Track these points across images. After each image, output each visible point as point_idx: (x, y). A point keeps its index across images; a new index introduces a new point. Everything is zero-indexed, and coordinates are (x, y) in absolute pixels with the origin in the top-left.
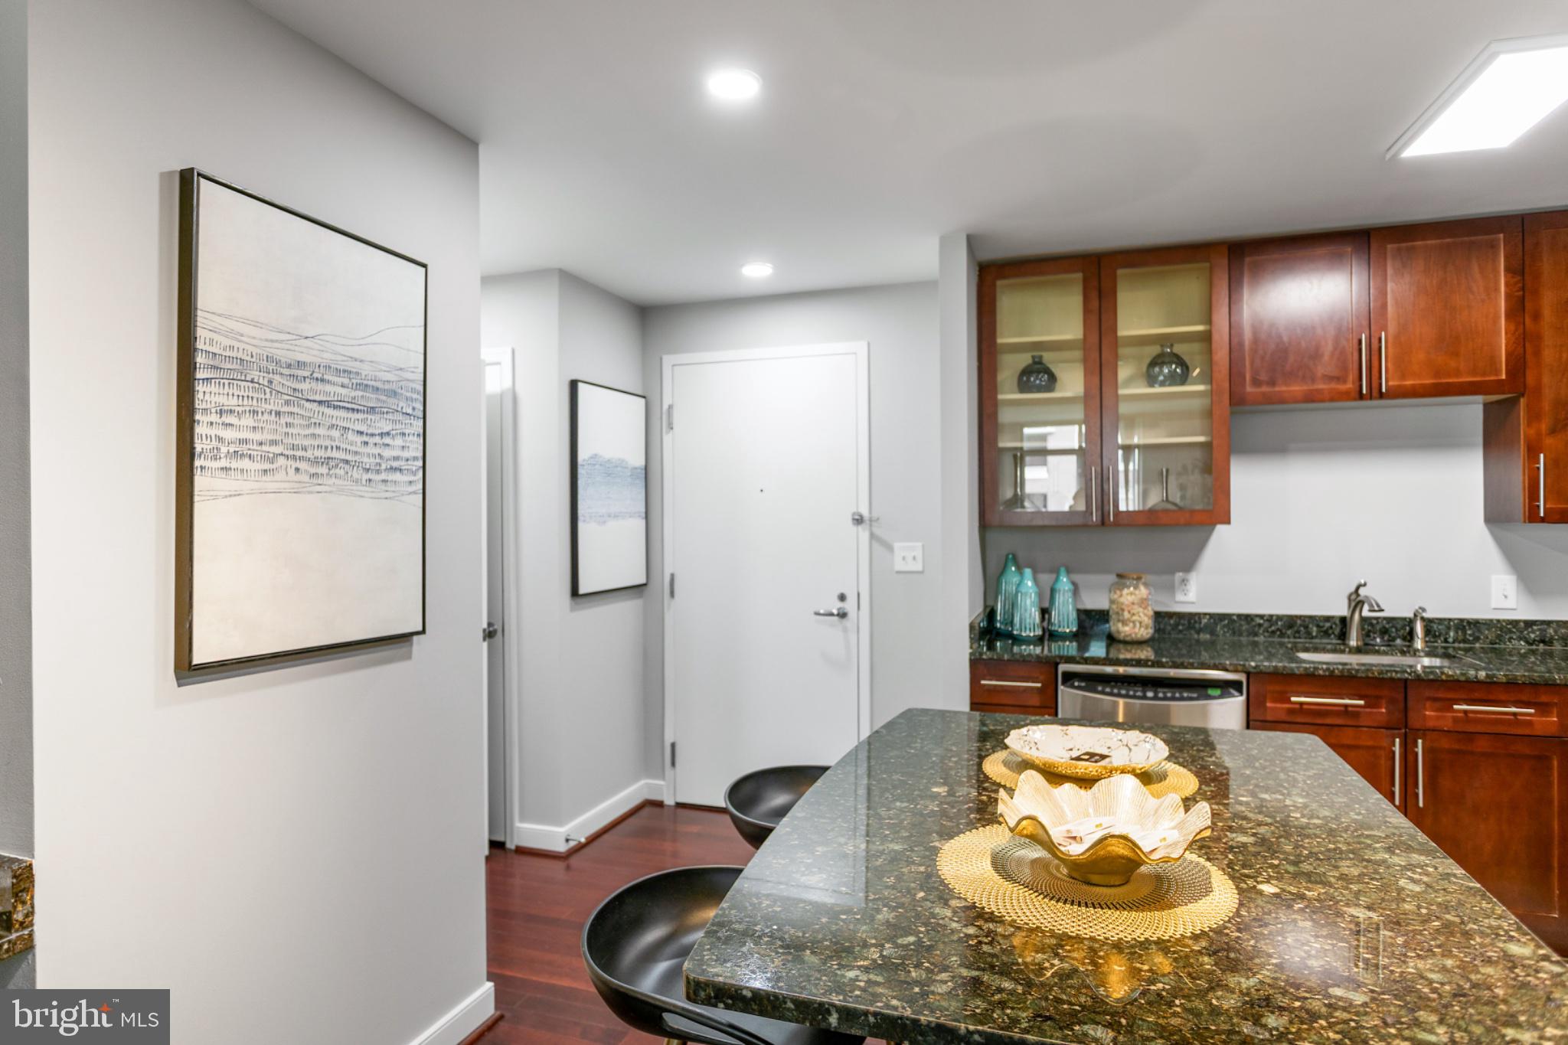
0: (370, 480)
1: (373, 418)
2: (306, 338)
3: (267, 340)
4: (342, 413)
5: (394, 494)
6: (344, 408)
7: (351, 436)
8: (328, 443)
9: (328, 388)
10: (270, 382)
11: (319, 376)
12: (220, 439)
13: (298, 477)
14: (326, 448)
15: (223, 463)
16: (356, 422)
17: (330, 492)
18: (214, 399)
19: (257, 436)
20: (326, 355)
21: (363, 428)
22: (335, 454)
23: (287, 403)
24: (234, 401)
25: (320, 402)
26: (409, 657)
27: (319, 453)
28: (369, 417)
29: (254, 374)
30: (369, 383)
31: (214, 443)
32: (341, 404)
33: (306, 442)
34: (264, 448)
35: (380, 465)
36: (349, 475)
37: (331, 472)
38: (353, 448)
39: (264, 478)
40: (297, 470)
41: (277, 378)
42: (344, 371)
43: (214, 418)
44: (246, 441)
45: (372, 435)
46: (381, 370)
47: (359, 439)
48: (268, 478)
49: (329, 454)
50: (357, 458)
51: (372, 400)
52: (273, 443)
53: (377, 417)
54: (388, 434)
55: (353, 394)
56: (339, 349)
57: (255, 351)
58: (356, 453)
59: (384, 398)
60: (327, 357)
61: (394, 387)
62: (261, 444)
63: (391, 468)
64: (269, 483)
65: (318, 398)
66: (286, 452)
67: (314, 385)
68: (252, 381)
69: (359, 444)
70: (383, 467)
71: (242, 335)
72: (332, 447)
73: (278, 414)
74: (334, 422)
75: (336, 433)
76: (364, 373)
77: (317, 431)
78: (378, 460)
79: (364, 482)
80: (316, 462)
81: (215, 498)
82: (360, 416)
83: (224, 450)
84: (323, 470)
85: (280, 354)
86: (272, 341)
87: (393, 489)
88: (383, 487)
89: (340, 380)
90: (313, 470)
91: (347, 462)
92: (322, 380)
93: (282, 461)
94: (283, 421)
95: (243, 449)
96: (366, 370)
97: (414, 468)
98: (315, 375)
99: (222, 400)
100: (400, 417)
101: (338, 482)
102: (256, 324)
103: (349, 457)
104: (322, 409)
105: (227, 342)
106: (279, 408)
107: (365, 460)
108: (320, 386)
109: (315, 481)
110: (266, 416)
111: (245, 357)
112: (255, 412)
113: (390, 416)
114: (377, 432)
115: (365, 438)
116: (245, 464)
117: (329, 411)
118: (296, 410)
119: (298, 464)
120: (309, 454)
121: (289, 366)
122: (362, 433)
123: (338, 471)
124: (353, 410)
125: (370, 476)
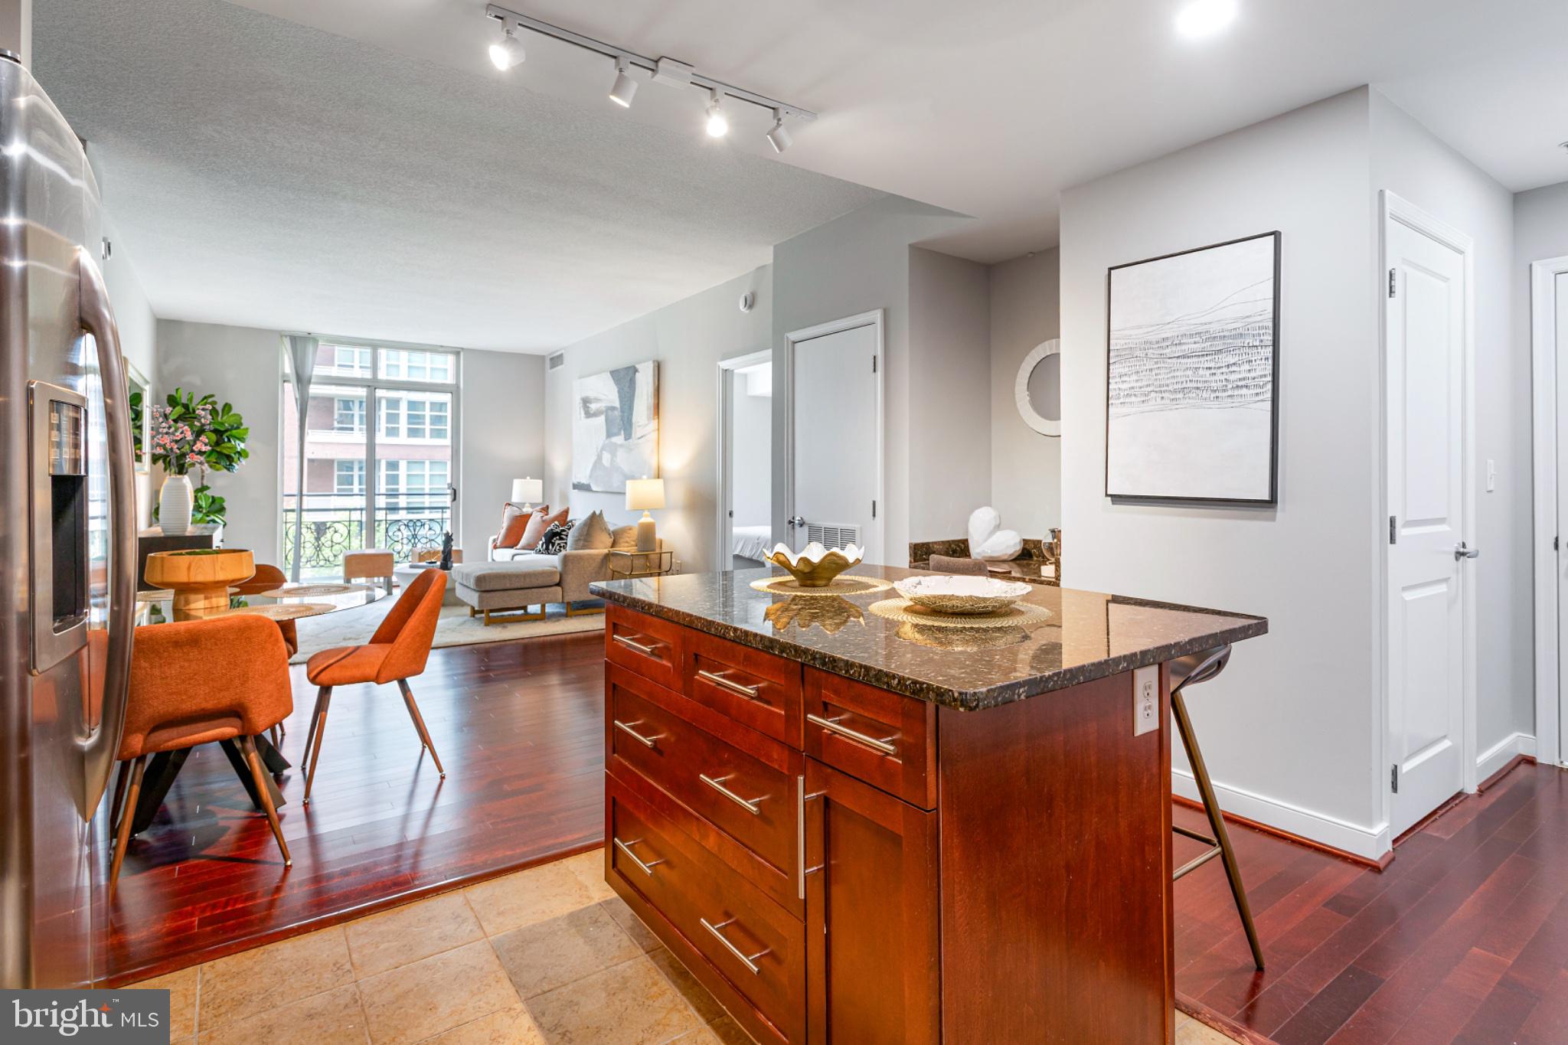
0: (1217, 397)
1: (1220, 357)
2: (1169, 323)
3: (1145, 333)
4: (1195, 360)
5: (1239, 404)
6: (1196, 356)
7: (1201, 372)
8: (1184, 379)
9: (1184, 347)
10: (1147, 354)
11: (1178, 342)
12: (1119, 389)
13: (1163, 402)
14: (1182, 382)
15: (1122, 400)
16: (1206, 362)
17: (1186, 408)
18: (1117, 371)
19: (1139, 384)
20: (1181, 329)
21: (1212, 365)
22: (1189, 385)
23: (1156, 363)
24: (1127, 369)
25: (1178, 357)
26: (1273, 519)
27: (1180, 386)
28: (1216, 357)
29: (1138, 353)
30: (1218, 335)
31: (1118, 392)
32: (1194, 354)
33: (1168, 382)
34: (1142, 389)
35: (1226, 386)
36: (1200, 395)
37: (1186, 396)
38: (1204, 379)
39: (1142, 405)
40: (1162, 398)
41: (1151, 351)
42: (1196, 334)
43: (1118, 380)
44: (1133, 388)
45: (1219, 368)
46: (1227, 324)
47: (1208, 372)
48: (1145, 404)
49: (1184, 385)
50: (1206, 385)
51: (1219, 345)
52: (1147, 386)
53: (1224, 355)
54: (1234, 364)
55: (1203, 345)
56: (1192, 322)
57: (1137, 341)
58: (1206, 382)
59: (1231, 341)
60: (1183, 330)
61: (1241, 331)
62: (1141, 388)
63: (1237, 386)
64: (1145, 407)
65: (1177, 355)
66: (1155, 389)
67: (1174, 348)
68: (1137, 357)
69: (1208, 375)
70: (1230, 386)
71: (1131, 336)
72: (1187, 382)
73: (1151, 370)
74: (1188, 366)
75: (1190, 373)
76: (1212, 330)
77: (1176, 374)
78: (1224, 383)
79: (1212, 399)
80: (1175, 391)
81: (1118, 417)
82: (1209, 358)
83: (1122, 394)
84: (1181, 395)
85: (1153, 338)
86: (1148, 333)
87: (1240, 400)
88: (1230, 400)
89: (1193, 340)
90: (1172, 397)
91: (1198, 388)
92: (1180, 344)
93: (1153, 395)
94: (1154, 373)
95: (1132, 392)
96: (1214, 328)
97: (1261, 383)
98: (1174, 343)
99: (1123, 371)
100: (1247, 350)
101: (1191, 401)
102: (1140, 327)
103: (1199, 385)
104: (1179, 360)
105: (1123, 342)
106: (1150, 367)
107: (1213, 384)
108: (1179, 348)
109: (1174, 402)
110: (1144, 373)
111: (1132, 346)
112: (1138, 372)
113: (1237, 352)
114: (1223, 365)
115: (1213, 371)
116: (1133, 399)
117: (1186, 360)
118: (1162, 365)
119: (1163, 395)
120: (1171, 388)
121: (1157, 342)
122: (1210, 368)
123: (1191, 395)
124: (1203, 355)
125: (1217, 394)
